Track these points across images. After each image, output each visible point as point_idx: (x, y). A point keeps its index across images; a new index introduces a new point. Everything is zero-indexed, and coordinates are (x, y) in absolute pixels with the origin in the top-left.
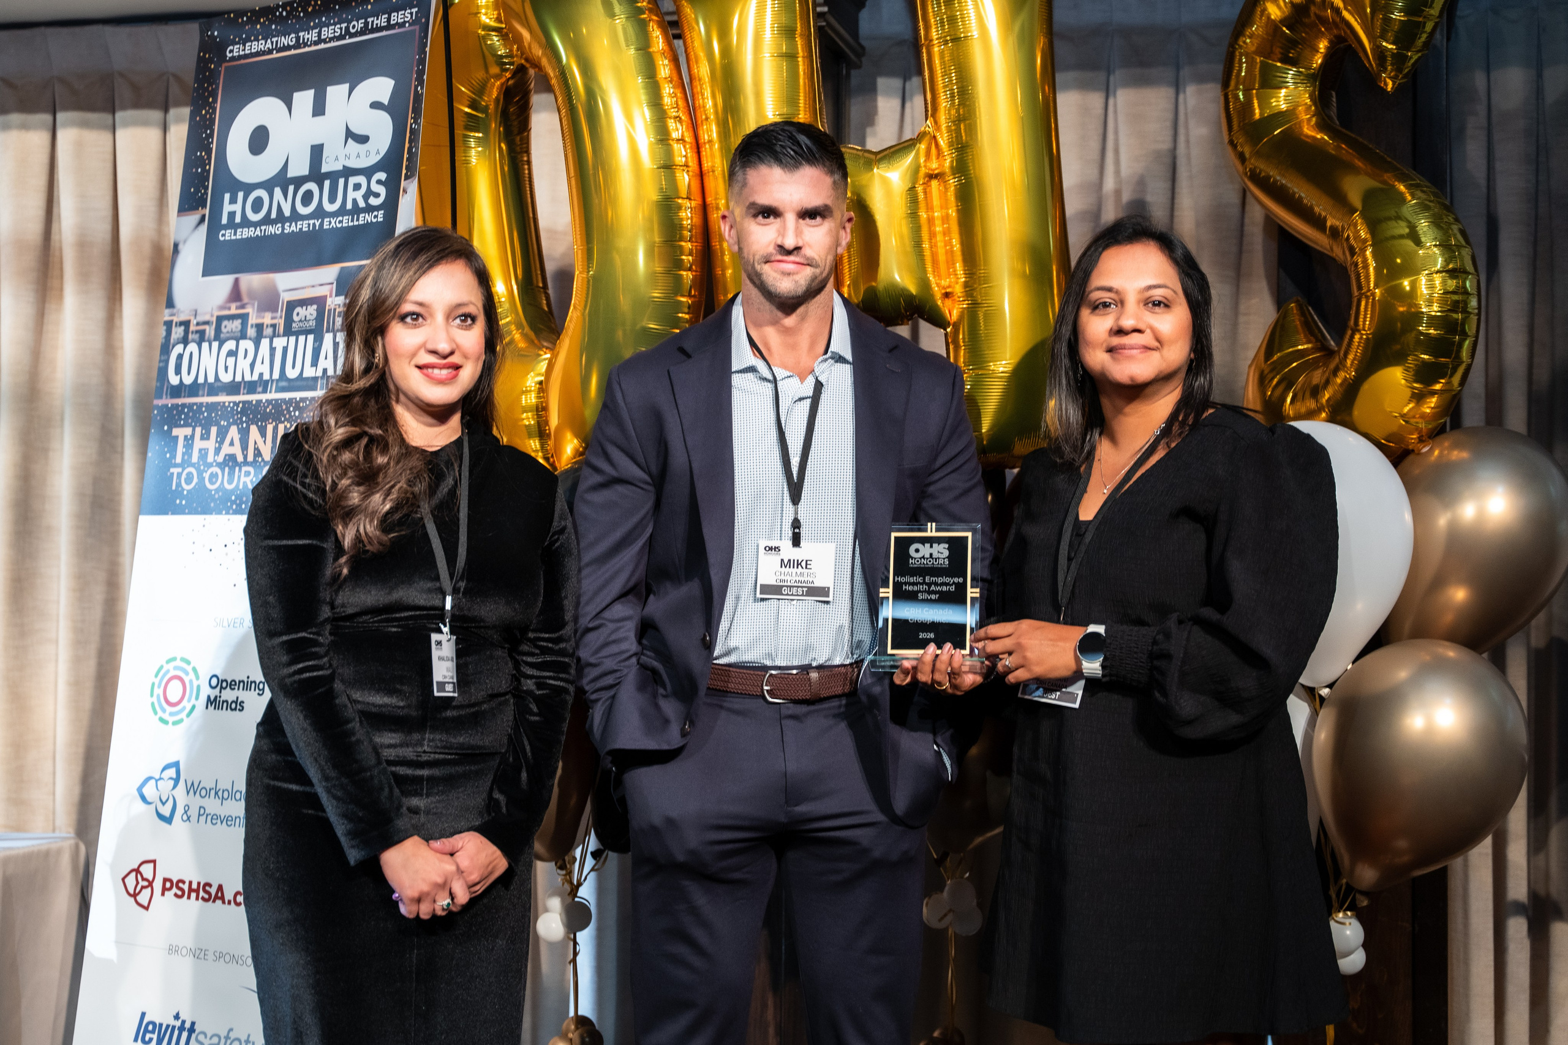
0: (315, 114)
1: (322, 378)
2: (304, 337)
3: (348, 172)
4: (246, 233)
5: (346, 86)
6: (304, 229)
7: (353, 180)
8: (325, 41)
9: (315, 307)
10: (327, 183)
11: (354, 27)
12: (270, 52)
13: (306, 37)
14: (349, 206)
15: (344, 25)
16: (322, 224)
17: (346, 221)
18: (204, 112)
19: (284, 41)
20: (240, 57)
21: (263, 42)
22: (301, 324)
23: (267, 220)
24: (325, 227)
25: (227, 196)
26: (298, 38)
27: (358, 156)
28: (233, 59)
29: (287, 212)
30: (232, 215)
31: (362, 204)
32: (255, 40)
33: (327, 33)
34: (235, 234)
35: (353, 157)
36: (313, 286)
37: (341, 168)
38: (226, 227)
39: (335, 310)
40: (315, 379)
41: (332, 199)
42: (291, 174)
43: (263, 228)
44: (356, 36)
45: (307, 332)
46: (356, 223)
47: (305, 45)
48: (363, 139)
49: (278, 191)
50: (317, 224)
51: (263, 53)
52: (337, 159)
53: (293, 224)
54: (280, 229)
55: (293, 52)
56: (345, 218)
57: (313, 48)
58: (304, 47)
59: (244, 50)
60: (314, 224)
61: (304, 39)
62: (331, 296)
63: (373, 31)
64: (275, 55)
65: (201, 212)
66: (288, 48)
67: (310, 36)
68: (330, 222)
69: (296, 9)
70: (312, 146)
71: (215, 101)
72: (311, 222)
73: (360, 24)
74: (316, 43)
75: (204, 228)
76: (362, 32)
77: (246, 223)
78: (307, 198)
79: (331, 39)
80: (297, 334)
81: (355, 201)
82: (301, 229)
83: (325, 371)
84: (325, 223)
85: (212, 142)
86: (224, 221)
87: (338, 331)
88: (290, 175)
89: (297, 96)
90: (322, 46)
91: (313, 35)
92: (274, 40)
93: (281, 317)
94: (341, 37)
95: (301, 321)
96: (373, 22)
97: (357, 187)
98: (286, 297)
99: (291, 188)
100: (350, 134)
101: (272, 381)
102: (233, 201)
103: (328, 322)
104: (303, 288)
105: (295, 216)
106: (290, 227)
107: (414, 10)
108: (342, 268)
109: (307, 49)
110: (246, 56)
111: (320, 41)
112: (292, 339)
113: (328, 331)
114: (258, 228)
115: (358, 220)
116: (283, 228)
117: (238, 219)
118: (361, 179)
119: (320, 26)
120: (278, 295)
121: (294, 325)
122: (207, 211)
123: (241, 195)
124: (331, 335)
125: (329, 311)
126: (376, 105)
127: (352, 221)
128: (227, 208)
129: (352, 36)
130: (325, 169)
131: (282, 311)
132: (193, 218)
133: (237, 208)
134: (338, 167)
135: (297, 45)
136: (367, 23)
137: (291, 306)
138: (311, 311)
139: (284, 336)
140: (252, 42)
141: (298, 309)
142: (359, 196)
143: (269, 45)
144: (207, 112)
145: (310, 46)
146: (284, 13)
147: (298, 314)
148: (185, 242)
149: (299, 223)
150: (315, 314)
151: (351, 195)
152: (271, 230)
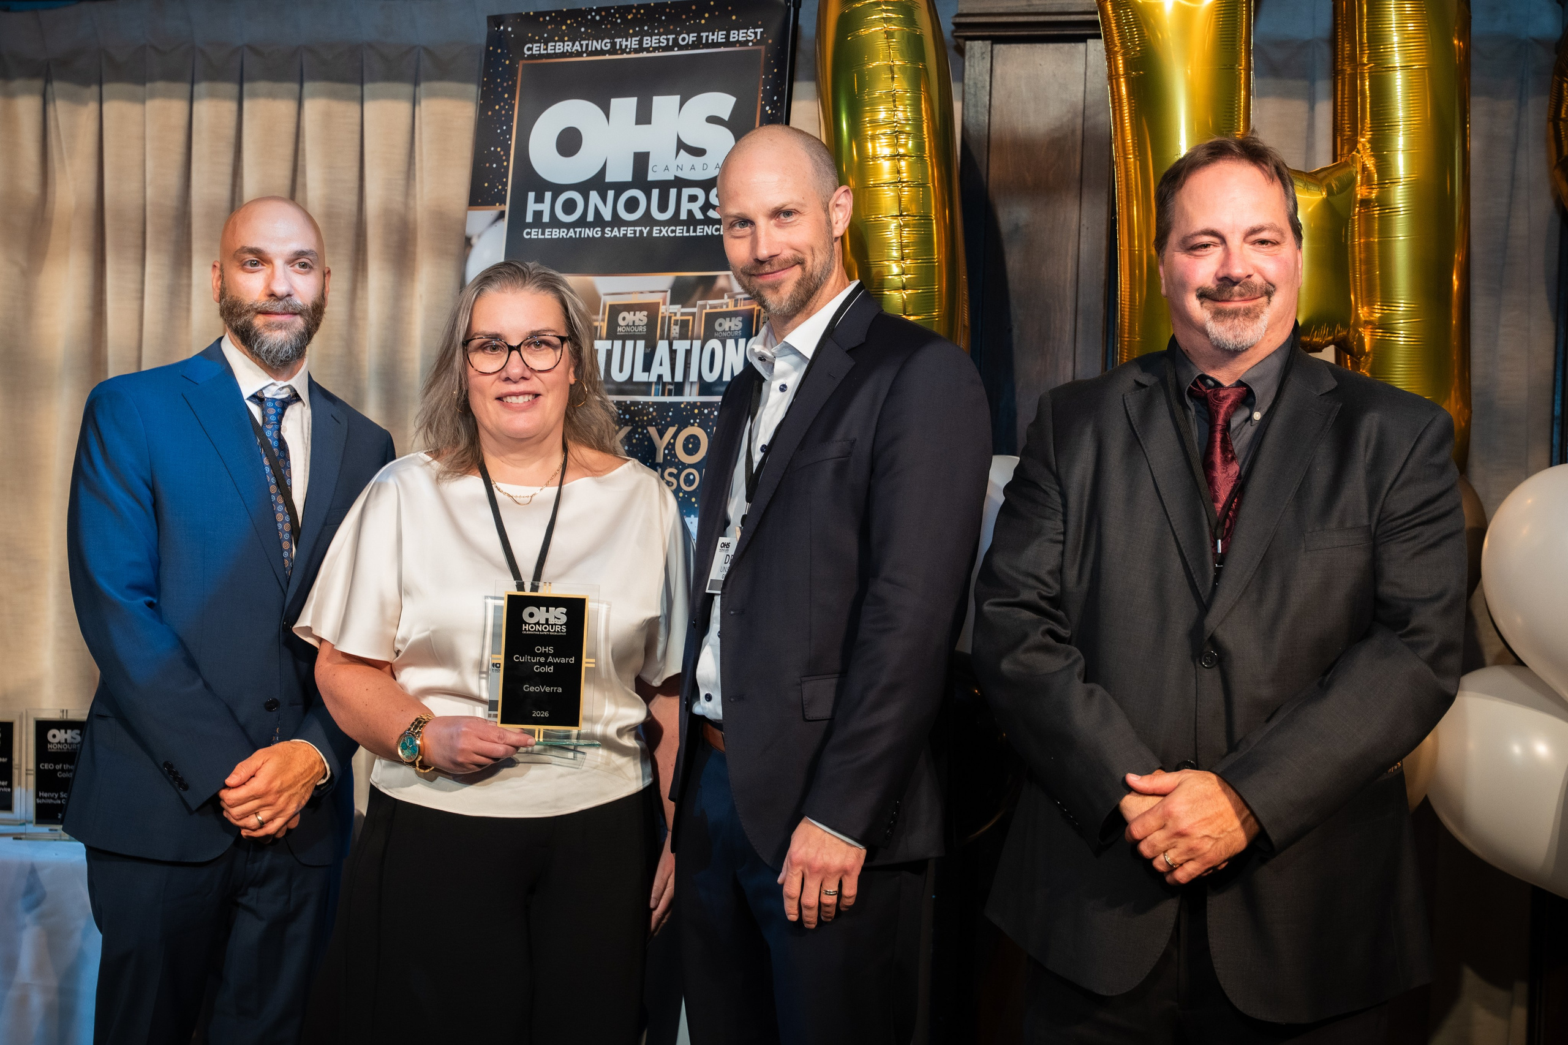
0: (638, 122)
1: (657, 383)
2: (633, 342)
3: (680, 183)
4: (556, 233)
5: (677, 98)
6: (629, 235)
7: (686, 192)
8: (647, 50)
9: (645, 313)
10: (655, 193)
11: (683, 40)
12: (579, 54)
13: (624, 43)
14: (683, 216)
15: (671, 37)
16: (650, 232)
17: (680, 231)
18: (497, 107)
19: (596, 45)
20: (541, 56)
21: (570, 44)
22: (628, 329)
23: (582, 222)
24: (654, 235)
25: (531, 195)
26: (613, 44)
27: (693, 168)
28: (532, 57)
29: (607, 216)
30: (538, 214)
31: (699, 215)
32: (559, 41)
33: (647, 42)
34: (543, 233)
35: (687, 168)
36: (642, 293)
37: (673, 178)
38: (531, 226)
39: (670, 318)
40: (649, 384)
41: (663, 208)
42: (609, 178)
43: (578, 230)
44: (687, 49)
45: (635, 338)
46: (692, 234)
47: (623, 51)
48: (699, 152)
49: (594, 196)
50: (645, 231)
51: (571, 55)
52: (667, 169)
53: (616, 229)
54: (600, 233)
55: (607, 57)
56: (678, 228)
57: (633, 56)
58: (622, 54)
59: (546, 49)
60: (641, 231)
61: (621, 46)
62: (664, 304)
63: (707, 45)
64: (585, 58)
65: (502, 208)
66: (602, 52)
67: (629, 43)
68: (661, 231)
69: (613, 15)
70: (635, 153)
71: (512, 97)
72: (638, 229)
73: (692, 37)
74: (636, 51)
75: (504, 224)
76: (694, 46)
77: (555, 223)
78: (631, 205)
79: (655, 49)
80: (624, 338)
81: (690, 212)
82: (625, 235)
83: (660, 377)
84: (655, 231)
85: (510, 139)
86: (529, 218)
87: (675, 338)
88: (608, 180)
89: (615, 103)
90: (645, 55)
91: (633, 43)
92: (584, 43)
93: (603, 320)
94: (667, 48)
95: (628, 325)
96: (707, 37)
97: (693, 199)
98: (610, 301)
99: (611, 194)
100: (681, 146)
102: (539, 199)
103: (662, 329)
104: (629, 293)
105: (617, 221)
106: (612, 231)
107: (759, 31)
108: (678, 278)
109: (625, 56)
110: (548, 56)
111: (641, 49)
112: (618, 344)
113: (662, 338)
114: (572, 230)
115: (695, 231)
116: (603, 232)
117: (546, 218)
118: (699, 192)
119: (642, 34)
120: (599, 299)
121: (619, 329)
122: (507, 208)
123: (548, 195)
124: (666, 342)
125: (663, 318)
126: (713, 120)
127: (688, 231)
128: (532, 206)
129: (681, 48)
130: (651, 177)
131: (604, 313)
132: (490, 213)
133: (545, 207)
134: (670, 177)
135: (613, 51)
136: (699, 38)
137: (615, 311)
138: (641, 317)
139: (607, 338)
140: (556, 42)
141: (624, 314)
142: (696, 208)
143: (577, 46)
144: (501, 108)
145: (629, 53)
146: (598, 18)
147: (624, 319)
148: (479, 236)
149: (622, 229)
150: (645, 320)
151: (685, 206)
152: (588, 233)
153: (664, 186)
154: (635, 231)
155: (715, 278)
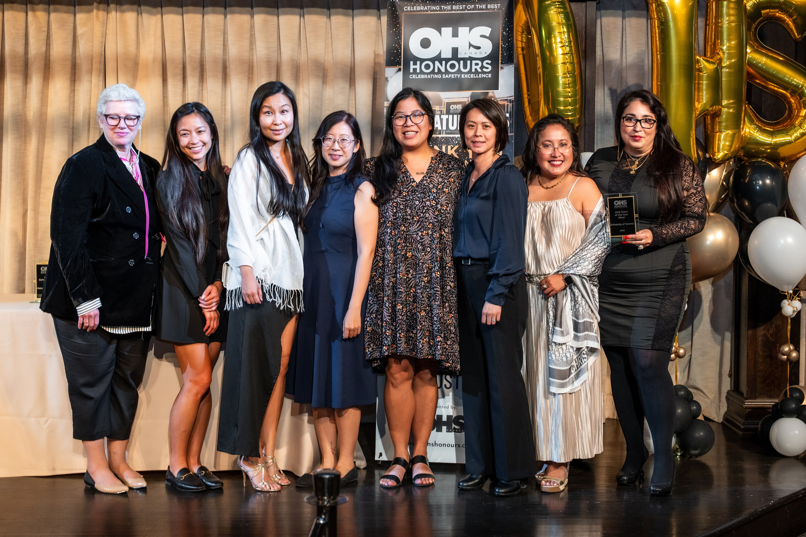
0: (453, 37)
3: (471, 59)
4: (423, 76)
5: (468, 28)
6: (452, 77)
7: (474, 62)
8: (455, 10)
9: (461, 105)
10: (462, 62)
11: (469, 7)
12: (427, 11)
13: (445, 8)
14: (473, 70)
15: (464, 6)
16: (461, 76)
18: (395, 30)
19: (434, 8)
20: (411, 11)
21: (423, 7)
22: (454, 111)
23: (433, 73)
24: (463, 77)
25: (412, 63)
26: (441, 8)
27: (476, 53)
28: (407, 11)
29: (443, 71)
30: (415, 70)
31: (479, 70)
32: (418, 6)
33: (454, 7)
34: (418, 77)
35: (474, 53)
36: (459, 98)
37: (468, 57)
38: (412, 74)
41: (465, 68)
42: (443, 56)
43: (432, 75)
44: (471, 11)
47: (445, 10)
48: (478, 48)
50: (459, 76)
51: (424, 11)
52: (465, 53)
53: (447, 75)
54: (440, 76)
55: (438, 12)
56: (471, 75)
57: (449, 12)
58: (444, 11)
59: (413, 9)
60: (457, 76)
61: (444, 8)
63: (479, 9)
64: (429, 12)
65: (400, 67)
66: (436, 11)
67: (447, 8)
68: (465, 76)
70: (452, 48)
71: (400, 26)
72: (456, 75)
73: (473, 6)
74: (450, 10)
75: (401, 73)
76: (473, 9)
77: (422, 72)
78: (452, 66)
79: (458, 10)
80: (453, 114)
81: (476, 69)
85: (401, 41)
86: (411, 71)
88: (442, 57)
89: (443, 29)
90: (454, 12)
91: (449, 8)
92: (429, 7)
93: (444, 108)
94: (462, 10)
96: (479, 6)
97: (476, 64)
98: (446, 101)
99: (444, 62)
100: (470, 45)
101: (443, 130)
102: (415, 64)
104: (454, 98)
105: (447, 72)
106: (445, 76)
107: (499, 5)
108: (473, 92)
110: (414, 11)
111: (452, 10)
112: (451, 116)
114: (430, 75)
115: (478, 76)
116: (442, 76)
117: (418, 71)
118: (479, 62)
119: (452, 4)
120: (442, 100)
121: (450, 111)
122: (402, 67)
123: (418, 63)
126: (482, 36)
127: (476, 76)
128: (412, 67)
129: (468, 10)
130: (459, 56)
131: (444, 105)
132: (395, 69)
133: (418, 67)
135: (441, 10)
136: (475, 7)
137: (448, 105)
138: (459, 107)
139: (446, 114)
141: (452, 105)
142: (478, 68)
143: (426, 8)
144: (397, 30)
145: (447, 11)
147: (452, 107)
148: (391, 77)
149: (450, 75)
150: (461, 108)
151: (474, 67)
152: (436, 76)
153: (465, 60)
154: (455, 76)
155: (488, 92)
